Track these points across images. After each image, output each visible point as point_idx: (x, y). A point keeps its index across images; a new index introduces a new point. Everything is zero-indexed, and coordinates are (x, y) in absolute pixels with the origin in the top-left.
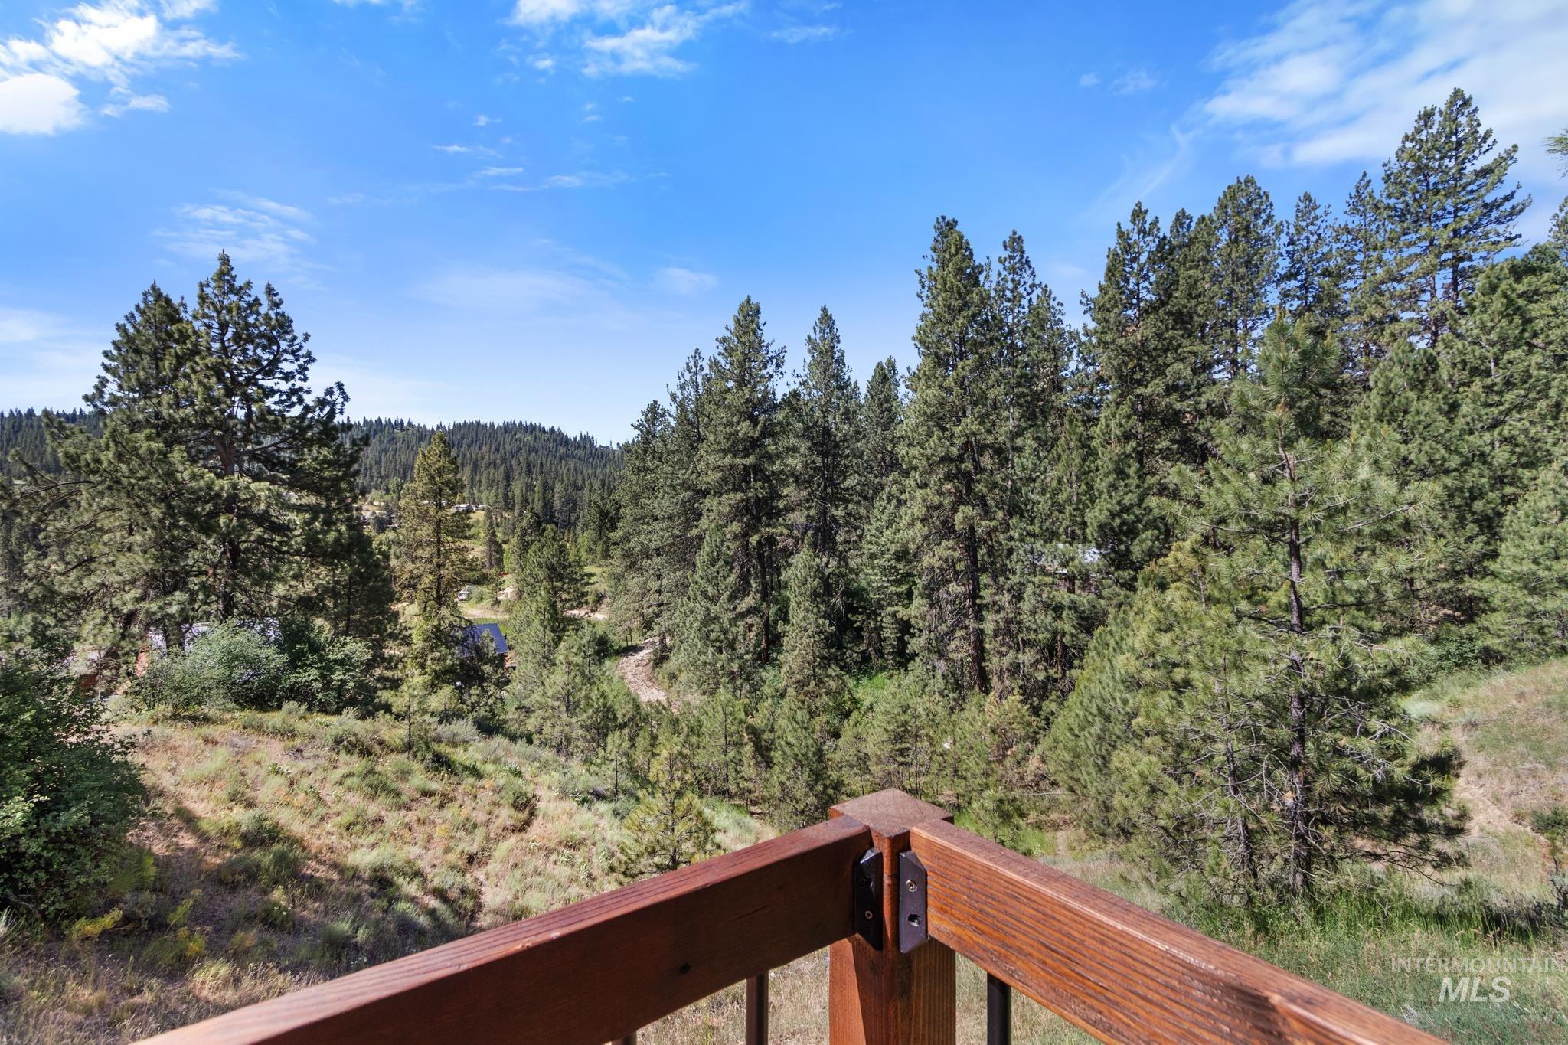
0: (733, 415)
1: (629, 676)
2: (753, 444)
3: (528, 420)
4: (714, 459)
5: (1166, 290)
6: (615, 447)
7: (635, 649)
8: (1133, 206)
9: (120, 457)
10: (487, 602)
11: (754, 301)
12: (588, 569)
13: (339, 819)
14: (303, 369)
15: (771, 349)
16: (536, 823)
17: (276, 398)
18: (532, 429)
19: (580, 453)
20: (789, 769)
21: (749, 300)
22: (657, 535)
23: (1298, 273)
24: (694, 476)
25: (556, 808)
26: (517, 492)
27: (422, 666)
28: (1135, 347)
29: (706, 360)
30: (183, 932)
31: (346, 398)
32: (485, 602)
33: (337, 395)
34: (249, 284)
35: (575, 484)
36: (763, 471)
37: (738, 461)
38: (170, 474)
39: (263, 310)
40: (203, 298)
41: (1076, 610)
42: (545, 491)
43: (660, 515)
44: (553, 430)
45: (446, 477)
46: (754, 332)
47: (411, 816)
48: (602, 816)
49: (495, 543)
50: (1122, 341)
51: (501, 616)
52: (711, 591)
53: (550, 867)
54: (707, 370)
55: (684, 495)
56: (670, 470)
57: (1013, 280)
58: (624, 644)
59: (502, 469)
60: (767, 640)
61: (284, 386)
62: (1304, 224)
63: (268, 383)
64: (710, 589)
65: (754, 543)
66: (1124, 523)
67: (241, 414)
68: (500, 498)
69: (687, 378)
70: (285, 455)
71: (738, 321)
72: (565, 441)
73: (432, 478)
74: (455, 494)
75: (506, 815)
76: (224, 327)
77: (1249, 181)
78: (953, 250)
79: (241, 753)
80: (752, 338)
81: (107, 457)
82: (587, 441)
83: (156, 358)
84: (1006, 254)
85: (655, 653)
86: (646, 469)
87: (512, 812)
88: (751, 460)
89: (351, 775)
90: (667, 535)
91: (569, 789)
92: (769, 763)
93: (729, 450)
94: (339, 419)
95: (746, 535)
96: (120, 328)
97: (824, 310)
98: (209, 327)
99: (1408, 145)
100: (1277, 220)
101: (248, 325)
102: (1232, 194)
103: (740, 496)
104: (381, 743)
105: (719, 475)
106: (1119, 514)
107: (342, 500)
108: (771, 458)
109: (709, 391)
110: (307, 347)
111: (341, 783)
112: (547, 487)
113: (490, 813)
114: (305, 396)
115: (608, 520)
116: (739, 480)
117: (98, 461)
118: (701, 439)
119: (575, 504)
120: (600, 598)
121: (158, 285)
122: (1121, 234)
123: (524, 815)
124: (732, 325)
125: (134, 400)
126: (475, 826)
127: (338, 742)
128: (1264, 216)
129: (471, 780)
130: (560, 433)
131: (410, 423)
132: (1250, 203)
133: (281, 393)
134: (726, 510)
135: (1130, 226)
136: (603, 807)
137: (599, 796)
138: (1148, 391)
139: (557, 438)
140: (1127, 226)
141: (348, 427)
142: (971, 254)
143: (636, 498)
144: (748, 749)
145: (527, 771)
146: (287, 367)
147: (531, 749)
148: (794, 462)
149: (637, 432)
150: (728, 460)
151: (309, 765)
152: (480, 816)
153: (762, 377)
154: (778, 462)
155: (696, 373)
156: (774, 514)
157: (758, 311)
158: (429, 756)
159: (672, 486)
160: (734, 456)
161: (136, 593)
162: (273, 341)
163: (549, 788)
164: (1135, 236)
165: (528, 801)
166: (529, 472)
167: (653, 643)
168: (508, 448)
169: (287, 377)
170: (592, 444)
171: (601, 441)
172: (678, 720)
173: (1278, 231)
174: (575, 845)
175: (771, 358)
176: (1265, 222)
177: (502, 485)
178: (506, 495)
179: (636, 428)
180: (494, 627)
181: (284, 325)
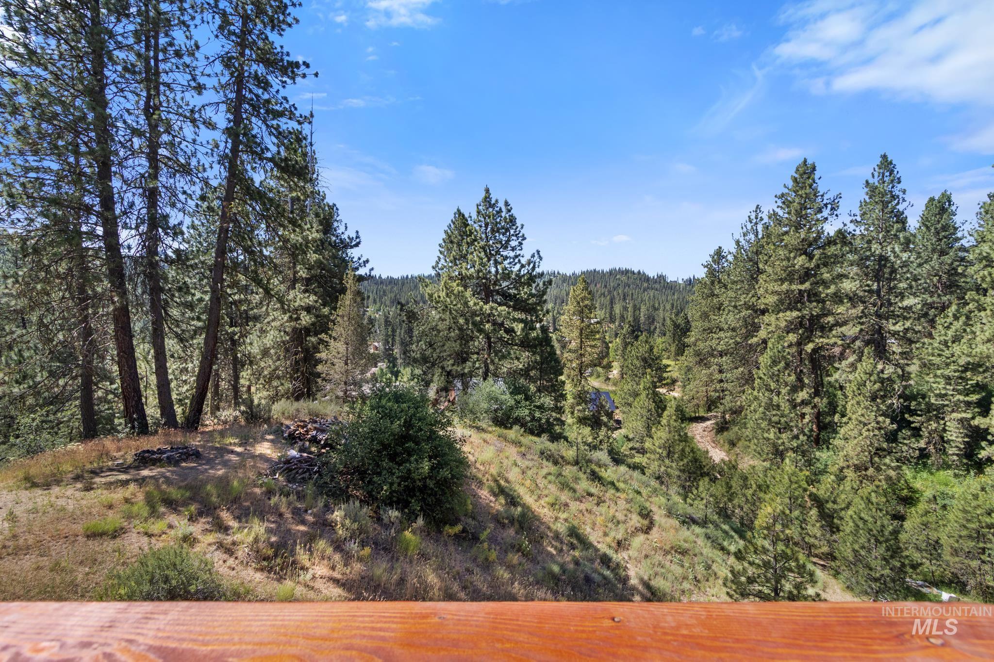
0: (790, 252)
1: (698, 437)
2: (806, 275)
3: (624, 266)
4: (772, 286)
6: (680, 281)
7: (703, 419)
9: (447, 295)
10: (602, 379)
11: (809, 162)
12: (665, 362)
13: (547, 499)
14: (520, 244)
15: (825, 197)
16: (655, 530)
17: (508, 261)
18: (627, 272)
19: (657, 286)
20: (863, 540)
21: (805, 161)
22: (724, 340)
24: (754, 299)
25: (666, 523)
26: (617, 311)
27: (572, 413)
29: (766, 213)
30: (486, 545)
31: (541, 258)
32: (601, 378)
33: (536, 258)
34: (497, 201)
35: (653, 306)
36: (816, 294)
37: (794, 287)
38: (466, 303)
39: (503, 214)
40: (479, 212)
42: (634, 311)
43: (726, 327)
44: (639, 272)
45: (586, 302)
46: (811, 186)
47: (583, 506)
48: (697, 536)
49: (605, 343)
51: (611, 388)
52: (773, 385)
53: (668, 564)
54: (766, 220)
55: (745, 313)
56: (733, 295)
58: (693, 415)
59: (608, 298)
60: (818, 426)
61: (512, 254)
63: (505, 253)
64: (772, 384)
65: (809, 351)
67: (493, 270)
68: (607, 315)
69: (749, 227)
70: (513, 291)
71: (795, 180)
72: (647, 279)
73: (579, 303)
74: (591, 313)
75: (635, 520)
76: (487, 225)
79: (501, 451)
80: (808, 190)
81: (443, 294)
82: (661, 278)
83: (459, 245)
85: (717, 424)
86: (713, 295)
87: (639, 518)
88: (807, 285)
89: (550, 474)
90: (731, 341)
91: (673, 511)
92: (834, 529)
93: (786, 279)
94: (538, 270)
95: (799, 344)
96: (446, 232)
97: (884, 157)
98: (481, 226)
101: (497, 223)
103: (795, 314)
104: (562, 457)
105: (776, 298)
107: (537, 316)
108: (825, 284)
109: (769, 236)
110: (523, 231)
111: (545, 477)
112: (636, 308)
113: (626, 516)
114: (521, 258)
115: (682, 331)
116: (793, 302)
117: (439, 297)
118: (760, 272)
119: (654, 320)
120: (674, 381)
121: (460, 208)
123: (646, 522)
124: (790, 184)
125: (451, 267)
126: (618, 522)
127: (542, 453)
129: (612, 491)
130: (644, 273)
131: (558, 273)
133: (510, 258)
134: (783, 324)
136: (698, 530)
137: (694, 521)
139: (642, 277)
141: (542, 275)
143: (705, 316)
144: (814, 512)
145: (644, 492)
146: (513, 243)
147: (644, 478)
148: (848, 286)
149: (706, 269)
150: (785, 286)
151: (530, 464)
152: (620, 516)
153: (818, 220)
154: (833, 287)
155: (756, 224)
156: (825, 329)
157: (814, 169)
158: (588, 471)
159: (735, 307)
160: (791, 284)
161: (451, 362)
162: (507, 230)
163: (660, 507)
165: (648, 513)
166: (624, 299)
167: (716, 417)
168: (612, 284)
169: (513, 249)
170: (665, 280)
171: (671, 278)
172: (747, 478)
174: (684, 552)
175: (826, 205)
177: (608, 308)
178: (611, 314)
179: (705, 267)
180: (607, 394)
181: (512, 221)
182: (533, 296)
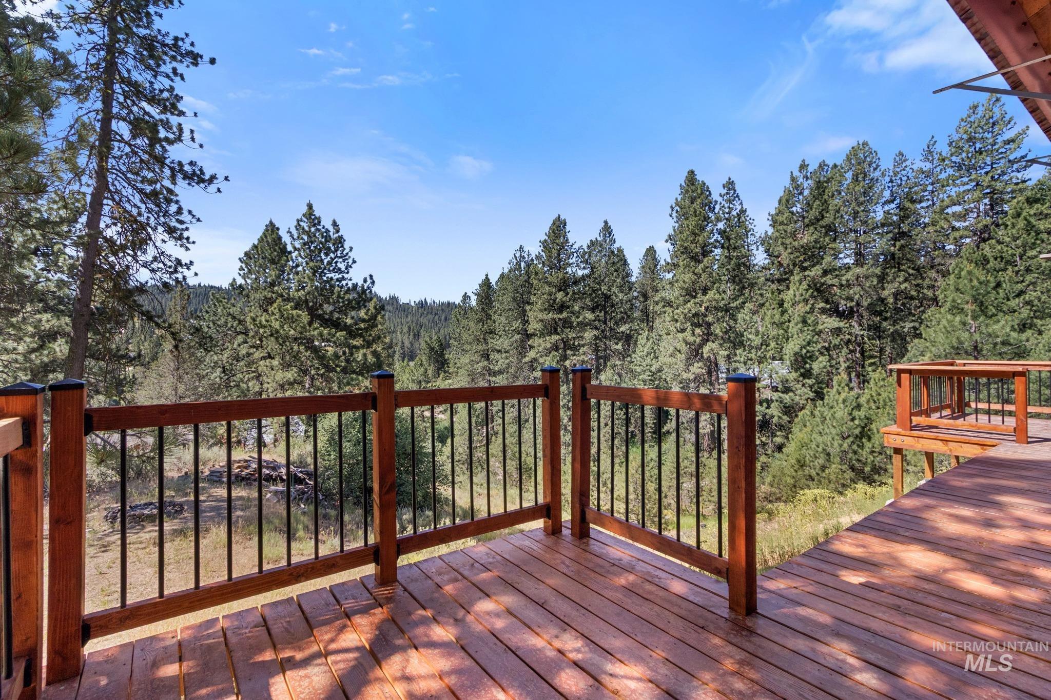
0: (552, 288)
2: (564, 306)
4: (542, 315)
5: (820, 213)
8: (800, 162)
11: (562, 218)
14: (348, 267)
15: (573, 247)
17: (334, 282)
21: (559, 216)
23: (894, 200)
28: (802, 247)
31: (374, 284)
33: (369, 282)
34: (322, 220)
36: (570, 322)
37: (556, 316)
39: (329, 234)
40: (300, 228)
41: (781, 402)
46: (563, 237)
50: (796, 244)
57: (729, 207)
61: (338, 276)
62: (898, 170)
63: (330, 275)
66: (808, 352)
71: (552, 230)
76: (310, 243)
77: (865, 144)
78: (699, 191)
80: (560, 241)
84: (724, 191)
93: (549, 309)
97: (606, 222)
98: (304, 244)
99: (963, 124)
100: (883, 168)
101: (320, 243)
102: (854, 151)
105: (543, 324)
106: (804, 347)
108: (576, 314)
110: (352, 254)
114: (348, 282)
116: (554, 327)
121: (273, 221)
122: (793, 179)
124: (549, 232)
128: (874, 165)
132: (866, 157)
133: (337, 279)
135: (798, 174)
138: (812, 274)
140: (796, 173)
142: (710, 194)
146: (338, 265)
148: (590, 317)
150: (551, 315)
155: (520, 261)
157: (565, 224)
160: (553, 313)
162: (332, 251)
164: (801, 180)
169: (339, 271)
173: (883, 175)
175: (572, 253)
176: (875, 169)
181: (340, 241)
182: (363, 321)
